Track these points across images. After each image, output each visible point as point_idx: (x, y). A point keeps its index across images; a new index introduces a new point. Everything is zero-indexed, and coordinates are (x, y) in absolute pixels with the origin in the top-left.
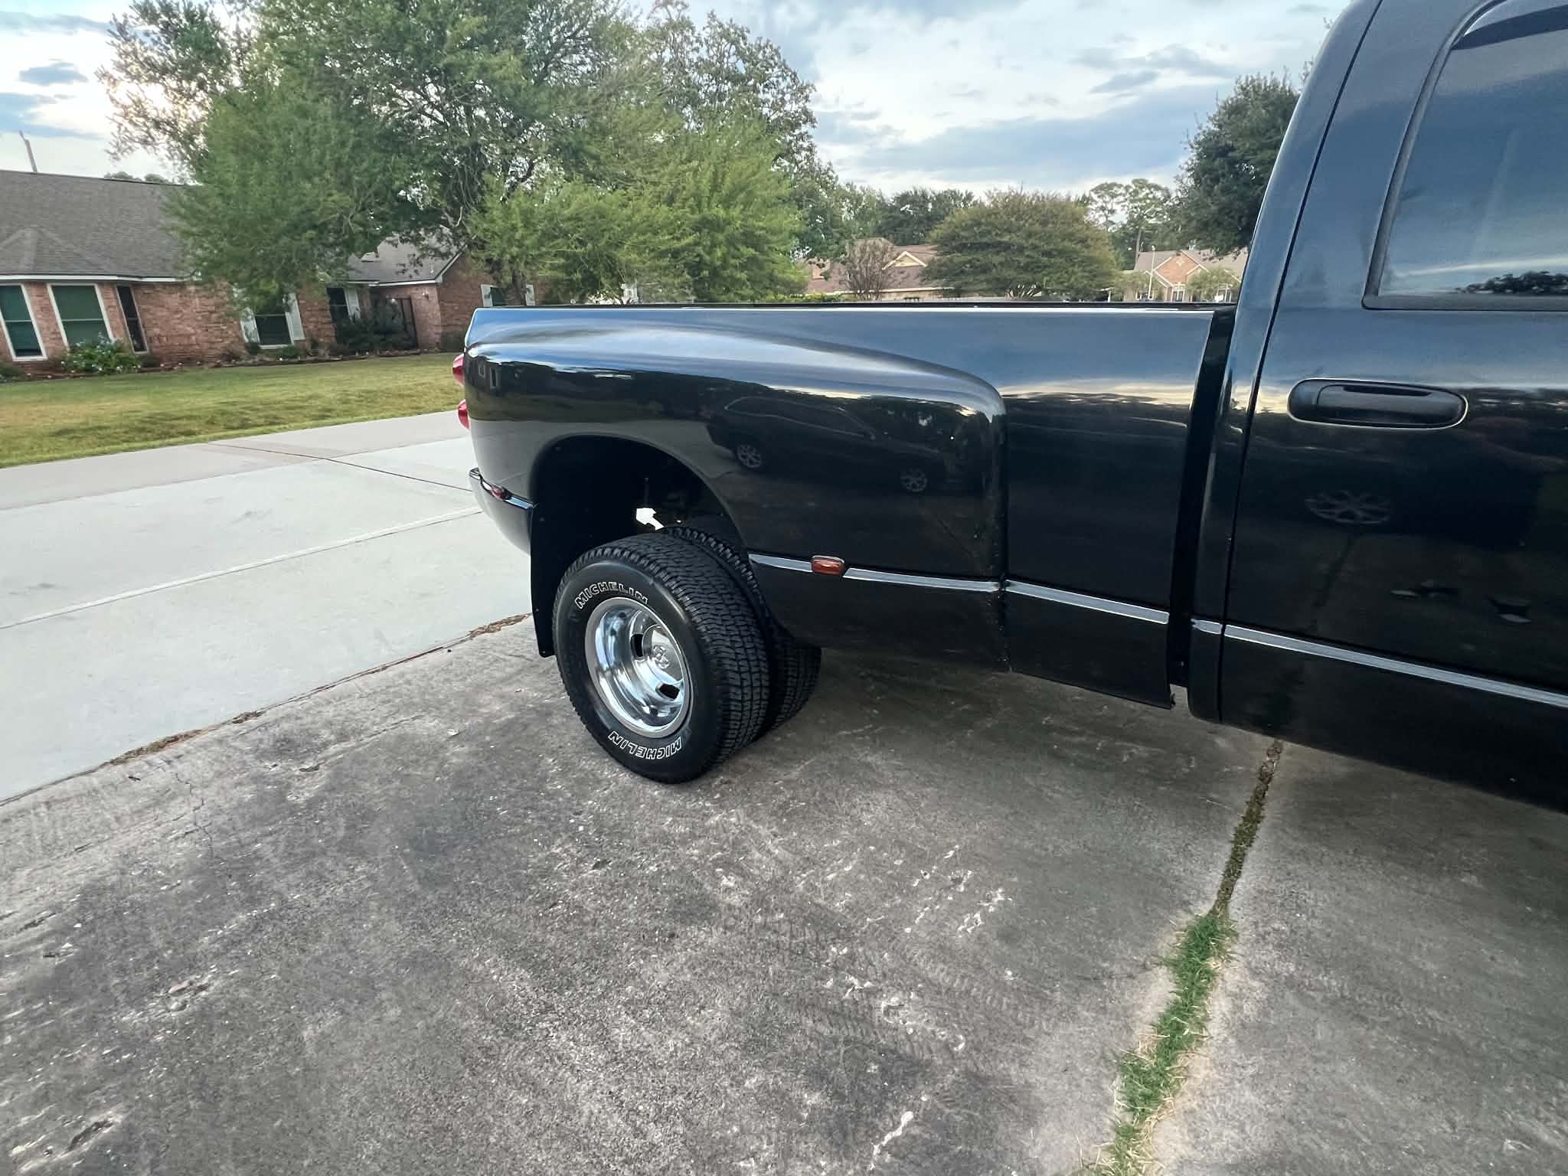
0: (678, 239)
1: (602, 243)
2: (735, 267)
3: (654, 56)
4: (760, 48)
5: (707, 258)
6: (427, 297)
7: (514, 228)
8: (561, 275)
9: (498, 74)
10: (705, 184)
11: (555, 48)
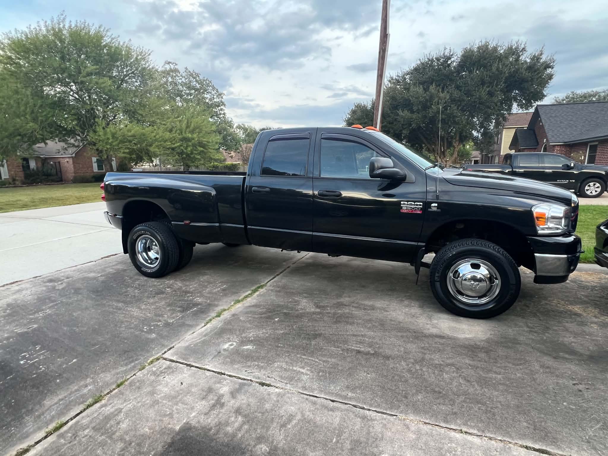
0: (174, 144)
1: (144, 145)
2: (196, 154)
3: (165, 80)
4: (204, 80)
5: (185, 151)
6: (68, 162)
7: (108, 139)
8: (128, 156)
9: (103, 85)
10: (184, 126)
11: (126, 76)
